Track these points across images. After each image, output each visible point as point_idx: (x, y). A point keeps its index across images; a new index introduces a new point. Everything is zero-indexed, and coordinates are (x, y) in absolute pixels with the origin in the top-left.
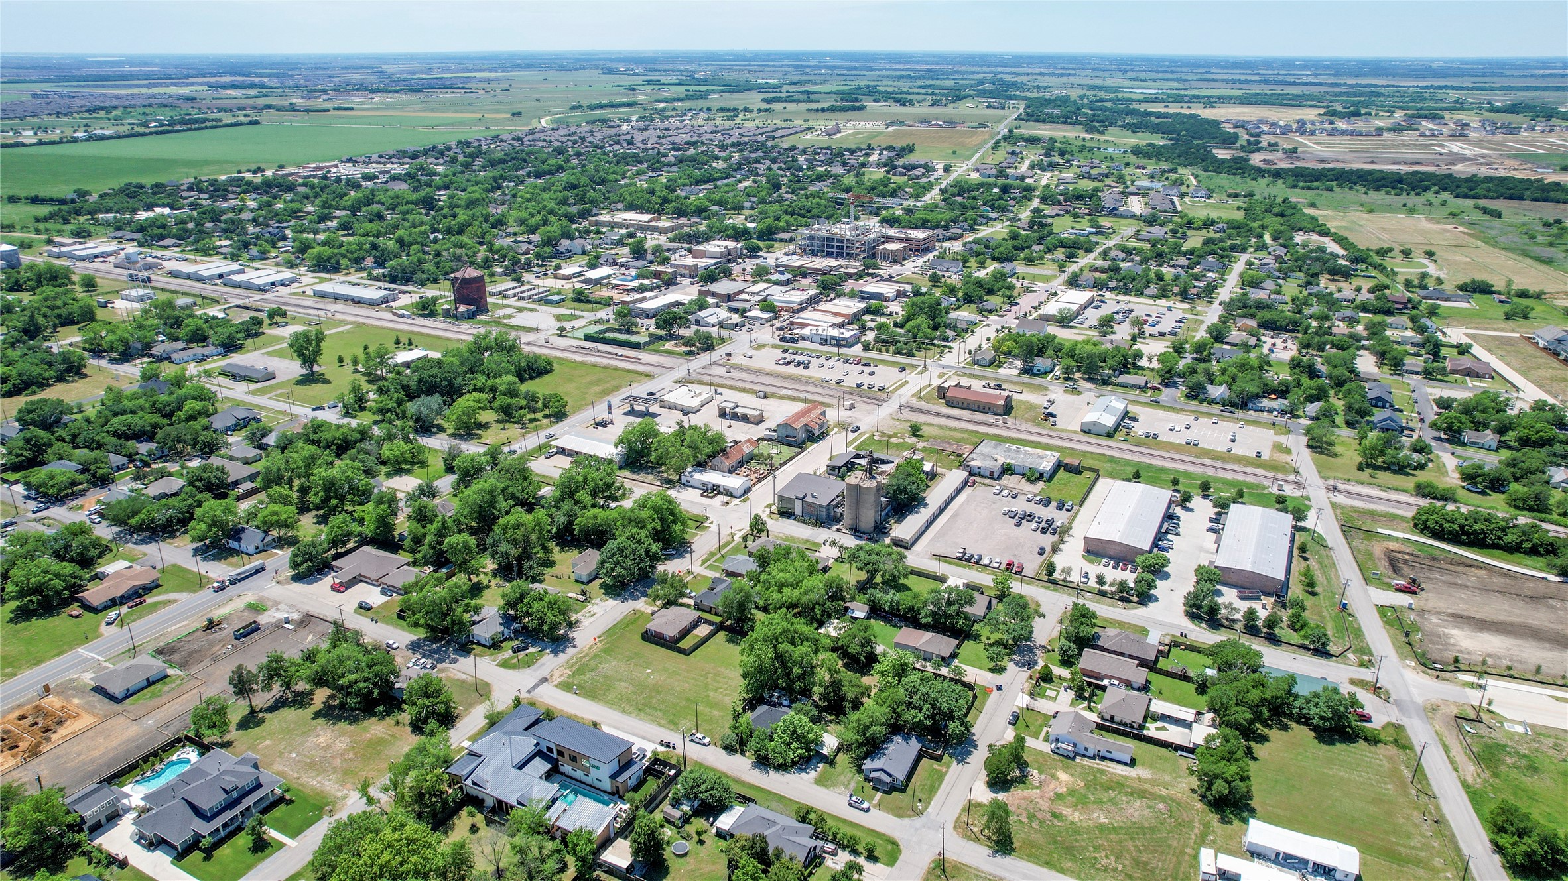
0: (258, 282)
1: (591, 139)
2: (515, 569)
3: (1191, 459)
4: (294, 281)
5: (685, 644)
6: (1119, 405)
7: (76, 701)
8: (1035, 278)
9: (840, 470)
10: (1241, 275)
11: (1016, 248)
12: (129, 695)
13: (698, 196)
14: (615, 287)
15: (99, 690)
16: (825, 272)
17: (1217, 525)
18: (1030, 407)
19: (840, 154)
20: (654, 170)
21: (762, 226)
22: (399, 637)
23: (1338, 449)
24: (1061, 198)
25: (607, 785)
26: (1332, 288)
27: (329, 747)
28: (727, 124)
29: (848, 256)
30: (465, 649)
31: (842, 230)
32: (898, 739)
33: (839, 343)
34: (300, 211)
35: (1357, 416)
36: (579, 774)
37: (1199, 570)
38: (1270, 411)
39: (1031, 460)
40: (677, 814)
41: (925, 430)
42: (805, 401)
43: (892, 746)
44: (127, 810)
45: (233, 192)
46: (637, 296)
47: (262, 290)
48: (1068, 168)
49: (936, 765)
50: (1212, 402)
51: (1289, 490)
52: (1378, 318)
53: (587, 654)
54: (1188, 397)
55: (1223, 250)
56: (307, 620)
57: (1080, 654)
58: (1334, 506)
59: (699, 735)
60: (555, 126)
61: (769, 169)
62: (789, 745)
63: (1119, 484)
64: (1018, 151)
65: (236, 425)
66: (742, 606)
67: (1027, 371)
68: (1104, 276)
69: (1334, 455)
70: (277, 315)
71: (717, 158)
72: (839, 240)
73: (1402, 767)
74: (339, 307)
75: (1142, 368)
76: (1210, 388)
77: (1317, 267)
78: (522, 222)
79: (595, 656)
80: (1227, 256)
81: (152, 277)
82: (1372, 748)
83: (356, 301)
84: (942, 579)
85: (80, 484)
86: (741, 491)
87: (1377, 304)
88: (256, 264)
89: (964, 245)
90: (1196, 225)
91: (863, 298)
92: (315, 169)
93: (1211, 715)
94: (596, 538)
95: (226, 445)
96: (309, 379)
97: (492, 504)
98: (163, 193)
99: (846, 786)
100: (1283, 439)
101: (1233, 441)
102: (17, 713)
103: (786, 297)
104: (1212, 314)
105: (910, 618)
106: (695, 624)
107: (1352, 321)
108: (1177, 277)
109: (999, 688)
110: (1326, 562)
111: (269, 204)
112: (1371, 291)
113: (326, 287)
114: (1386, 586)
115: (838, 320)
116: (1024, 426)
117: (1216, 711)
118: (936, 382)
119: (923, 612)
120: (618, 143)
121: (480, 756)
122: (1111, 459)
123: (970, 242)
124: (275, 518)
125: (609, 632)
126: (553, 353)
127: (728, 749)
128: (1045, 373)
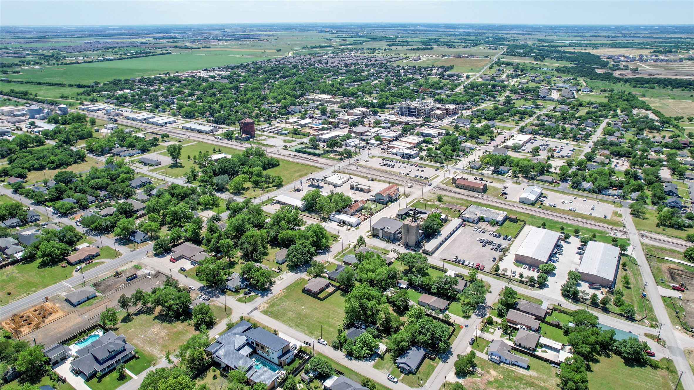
0: (160, 122)
1: (309, 61)
2: (250, 256)
3: (571, 218)
4: (175, 122)
5: (321, 296)
6: (538, 190)
7: (58, 305)
8: (504, 128)
9: (402, 216)
10: (604, 129)
11: (496, 114)
12: (79, 303)
13: (353, 88)
14: (312, 128)
15: (67, 301)
16: (406, 123)
17: (581, 251)
18: (496, 189)
19: (419, 69)
20: (335, 76)
21: (380, 102)
22: (195, 284)
23: (647, 216)
24: (520, 91)
25: (276, 361)
26: (650, 136)
27: (158, 334)
28: (370, 55)
29: (418, 116)
30: (223, 292)
31: (416, 104)
32: (414, 349)
33: (409, 157)
34: (182, 92)
35: (658, 200)
36: (265, 355)
37: (570, 273)
38: (613, 195)
39: (493, 215)
40: (307, 377)
41: (444, 199)
42: (390, 183)
43: (411, 352)
44: (70, 356)
45: (156, 83)
46: (320, 132)
47: (162, 126)
48: (524, 77)
49: (432, 362)
50: (584, 190)
51: (619, 235)
52: (673, 151)
53: (277, 298)
54: (573, 187)
55: (596, 117)
56: (158, 274)
57: (507, 311)
58: (642, 244)
59: (322, 340)
60: (295, 56)
61: (386, 76)
62: (362, 348)
63: (534, 228)
64: (501, 69)
65: (141, 185)
66: (349, 280)
67: (496, 172)
68: (536, 128)
69: (645, 219)
70: (165, 137)
71: (364, 71)
72: (414, 109)
73: (670, 382)
74: (192, 134)
75: (551, 173)
76: (583, 183)
77: (643, 126)
78: (274, 98)
79: (281, 299)
80: (598, 120)
81: (118, 119)
82: (654, 371)
83: (199, 131)
84: (445, 271)
85: (75, 208)
86: (356, 224)
87: (673, 144)
88: (160, 114)
89: (472, 112)
90: (583, 105)
91: (423, 136)
92: (191, 73)
93: (570, 347)
94: (287, 243)
95: (135, 193)
96: (175, 165)
97: (243, 225)
98: (128, 83)
99: (388, 369)
100: (618, 210)
101: (593, 209)
102: (34, 309)
103: (387, 135)
104: (587, 147)
105: (427, 289)
106: (327, 286)
107: (659, 152)
108: (572, 129)
109: (466, 326)
110: (636, 272)
111: (169, 88)
112: (670, 138)
113: (187, 125)
114: (668, 287)
115: (410, 146)
116: (492, 199)
117: (572, 345)
118: (452, 176)
119: (433, 287)
120: (321, 63)
121: (221, 343)
122: (532, 216)
123: (475, 111)
124: (149, 228)
125: (288, 288)
126: (280, 157)
127: (335, 347)
128: (504, 173)
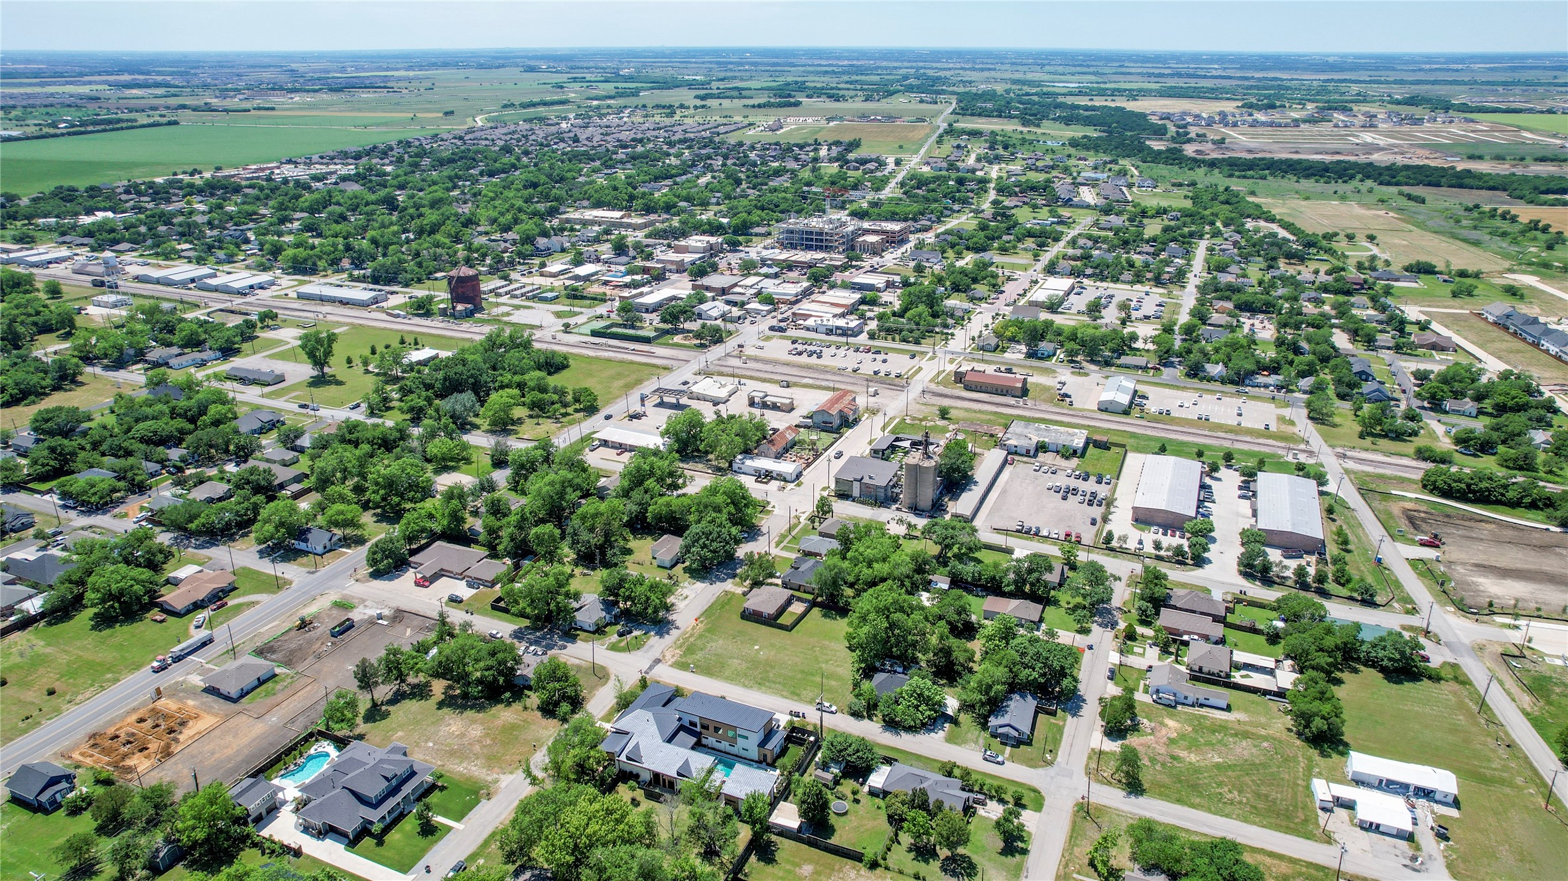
0: (237, 285)
1: (533, 137)
2: (598, 557)
3: (1206, 433)
4: (272, 283)
5: (785, 620)
6: (1130, 385)
7: (191, 703)
8: (1014, 267)
9: (882, 454)
10: (1207, 261)
11: (988, 238)
12: (244, 694)
13: (661, 193)
14: (606, 283)
15: (212, 691)
16: (810, 265)
17: (1248, 490)
18: (1046, 389)
19: (789, 149)
20: (608, 167)
21: (736, 221)
22: (502, 628)
23: (1337, 420)
24: (1017, 189)
25: (754, 753)
26: (1291, 271)
27: (462, 735)
28: (668, 121)
29: (828, 249)
30: (571, 633)
31: (815, 223)
32: (1016, 697)
33: (844, 332)
34: (256, 214)
35: (1348, 388)
37: (1243, 533)
38: (1266, 386)
39: (1063, 437)
40: (829, 776)
41: (953, 414)
42: (834, 389)
43: (1012, 704)
44: (284, 802)
45: (175, 195)
46: (634, 292)
47: (241, 293)
48: (1013, 160)
49: (1052, 720)
50: (1211, 379)
51: (1302, 458)
52: (1341, 298)
53: (692, 635)
54: (1188, 375)
55: (1184, 236)
56: (399, 616)
57: (1158, 613)
58: (1347, 471)
59: (827, 704)
60: (493, 125)
61: (724, 165)
62: (917, 707)
63: (1151, 458)
64: (963, 144)
65: (261, 428)
66: (835, 583)
67: (1031, 355)
68: (1079, 263)
69: (1335, 426)
70: (269, 318)
71: (668, 155)
72: (817, 234)
73: (1467, 701)
74: (327, 308)
75: (1138, 350)
76: (1208, 367)
77: (1274, 251)
78: (493, 221)
79: (701, 636)
80: (1189, 243)
81: (120, 283)
82: (1437, 685)
83: (344, 303)
84: (1009, 551)
85: (119, 491)
86: (794, 476)
87: (1339, 285)
88: (227, 268)
89: (937, 236)
90: (1149, 214)
91: (859, 289)
92: (256, 171)
93: (1290, 662)
94: (673, 524)
95: (260, 447)
96: (320, 381)
98: (96, 197)
99: (976, 743)
100: (1287, 412)
101: (1240, 415)
102: (134, 717)
103: (780, 290)
104: (1188, 298)
105: (994, 588)
106: (789, 603)
107: (1318, 302)
108: (1147, 265)
109: (1090, 648)
110: (1352, 522)
111: (220, 207)
112: (1328, 273)
113: (307, 289)
114: (1412, 542)
115: (839, 311)
116: (1044, 407)
117: (1292, 658)
118: (951, 368)
119: (1005, 581)
120: (563, 140)
122: (1133, 435)
123: (943, 233)
124: (341, 517)
125: (708, 613)
126: (564, 349)
127: (856, 715)
128: (1049, 356)
